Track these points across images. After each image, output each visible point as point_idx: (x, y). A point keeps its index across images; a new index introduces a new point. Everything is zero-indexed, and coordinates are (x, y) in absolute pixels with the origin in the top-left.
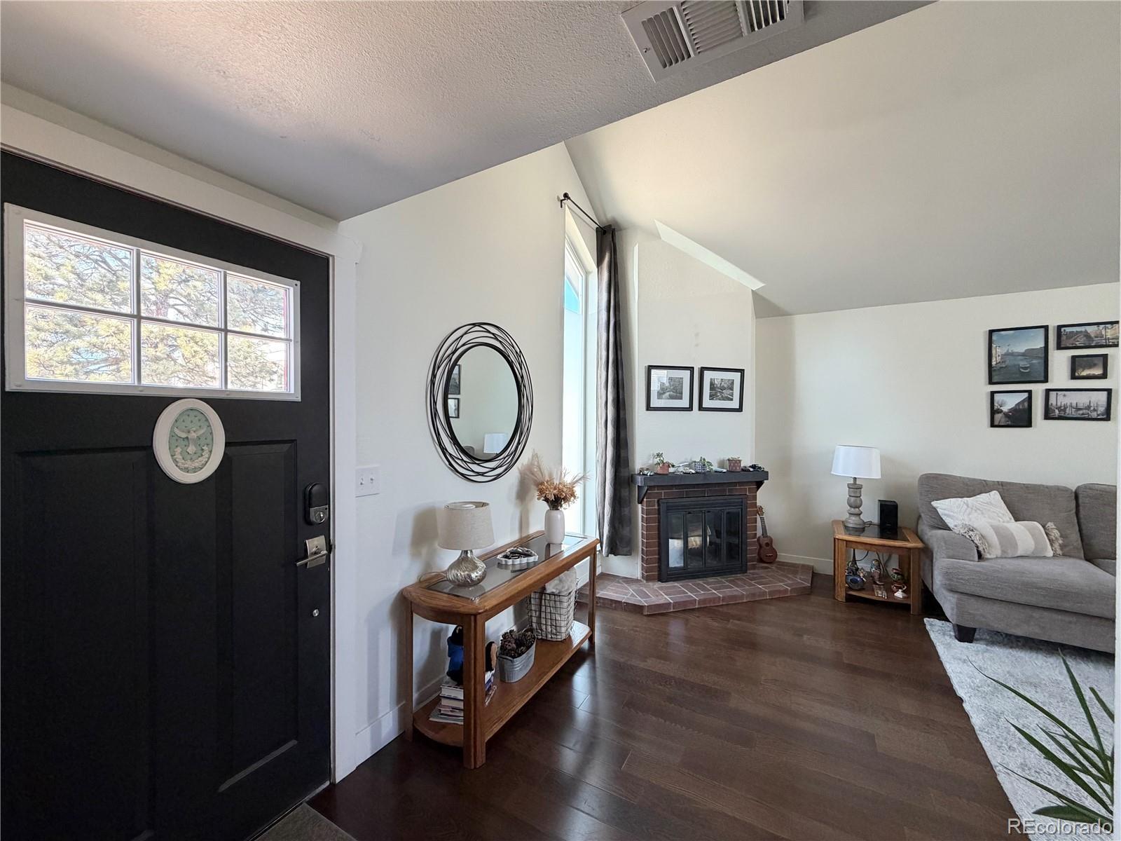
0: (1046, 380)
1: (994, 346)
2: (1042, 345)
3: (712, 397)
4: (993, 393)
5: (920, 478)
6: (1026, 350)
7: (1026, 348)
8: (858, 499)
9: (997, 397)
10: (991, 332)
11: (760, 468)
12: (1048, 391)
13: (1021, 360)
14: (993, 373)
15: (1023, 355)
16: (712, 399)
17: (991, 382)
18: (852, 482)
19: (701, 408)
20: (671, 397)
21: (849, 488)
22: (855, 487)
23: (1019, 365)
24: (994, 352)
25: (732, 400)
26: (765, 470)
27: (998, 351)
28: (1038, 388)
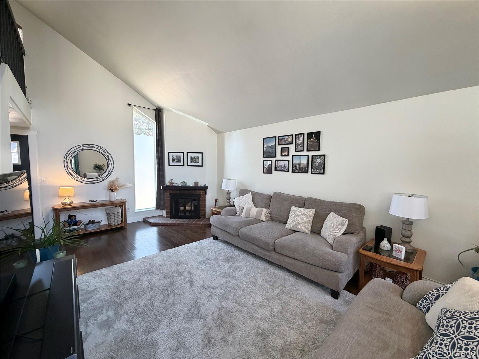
0: (275, 157)
2: (275, 144)
4: (264, 161)
6: (272, 145)
7: (271, 145)
8: (229, 197)
10: (264, 139)
12: (275, 160)
14: (264, 154)
16: (192, 162)
17: (264, 157)
18: (228, 191)
19: (188, 165)
20: (177, 162)
23: (269, 151)
24: (264, 146)
25: (199, 163)
28: (273, 159)
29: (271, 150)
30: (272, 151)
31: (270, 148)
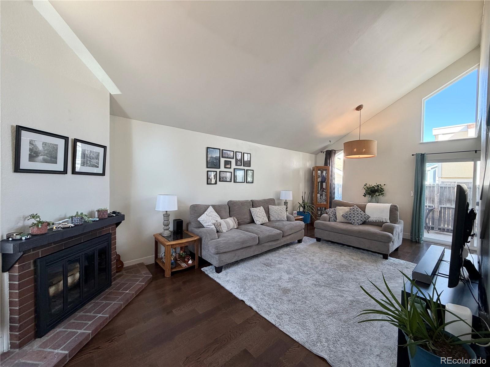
0: (219, 168)
1: (208, 153)
2: (219, 156)
3: (83, 164)
4: (208, 171)
5: (190, 207)
7: (215, 156)
8: (168, 221)
9: (209, 173)
10: (208, 148)
11: (119, 213)
12: (220, 172)
13: (214, 160)
14: (208, 164)
15: (215, 158)
16: (83, 165)
17: (207, 167)
18: (165, 213)
19: (74, 172)
20: (45, 161)
21: (164, 216)
22: (167, 215)
23: (214, 162)
25: (98, 167)
26: (122, 214)
27: (209, 156)
28: (218, 170)
29: (215, 161)
30: (217, 162)
31: (214, 159)
